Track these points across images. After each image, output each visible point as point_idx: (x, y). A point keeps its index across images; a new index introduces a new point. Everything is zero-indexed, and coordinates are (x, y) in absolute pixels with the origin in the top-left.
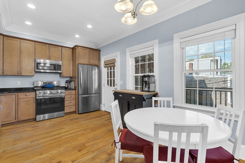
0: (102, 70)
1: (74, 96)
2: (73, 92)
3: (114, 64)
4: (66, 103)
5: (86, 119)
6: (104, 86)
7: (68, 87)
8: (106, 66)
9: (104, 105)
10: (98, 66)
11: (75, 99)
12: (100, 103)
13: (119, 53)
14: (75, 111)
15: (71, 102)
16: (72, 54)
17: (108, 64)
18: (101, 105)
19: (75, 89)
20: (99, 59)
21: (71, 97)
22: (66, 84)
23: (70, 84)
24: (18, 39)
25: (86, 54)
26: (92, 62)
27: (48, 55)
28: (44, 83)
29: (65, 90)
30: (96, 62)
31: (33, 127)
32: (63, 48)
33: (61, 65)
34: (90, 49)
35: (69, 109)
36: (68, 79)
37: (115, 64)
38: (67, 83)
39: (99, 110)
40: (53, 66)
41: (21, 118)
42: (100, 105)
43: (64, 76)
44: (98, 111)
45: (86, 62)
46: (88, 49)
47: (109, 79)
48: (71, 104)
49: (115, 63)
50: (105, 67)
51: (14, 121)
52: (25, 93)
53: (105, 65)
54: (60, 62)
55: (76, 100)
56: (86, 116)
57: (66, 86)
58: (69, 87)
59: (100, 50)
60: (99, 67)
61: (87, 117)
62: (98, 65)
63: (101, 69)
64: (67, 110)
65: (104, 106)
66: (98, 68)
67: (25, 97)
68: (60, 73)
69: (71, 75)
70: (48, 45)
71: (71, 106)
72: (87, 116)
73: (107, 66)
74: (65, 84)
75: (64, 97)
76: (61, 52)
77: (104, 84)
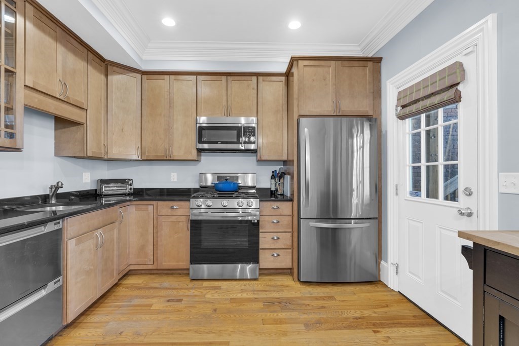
0: (386, 132)
1: (286, 221)
2: (286, 208)
3: (453, 90)
4: (265, 240)
5: (317, 316)
6: (397, 194)
7: (277, 190)
8: (407, 110)
9: (397, 268)
10: (373, 120)
11: (291, 230)
12: (379, 253)
14: (291, 267)
15: (278, 238)
16: (285, 91)
17: (416, 101)
18: (382, 262)
19: (291, 200)
20: (377, 93)
21: (278, 222)
22: (273, 180)
23: (282, 181)
24: (166, 76)
26: (348, 106)
27: (224, 103)
28: (219, 178)
29: (260, 201)
30: (364, 107)
31: (168, 301)
32: (261, 78)
33: (255, 127)
34: (339, 63)
35: (272, 258)
36: (277, 168)
37: (460, 87)
38: (274, 178)
39: (374, 281)
40: (236, 132)
41: (163, 264)
42: (378, 264)
43: (263, 159)
44: (368, 287)
45: (327, 107)
46: (333, 63)
47: (423, 164)
48: (280, 244)
49: (458, 84)
50: (402, 117)
51: (150, 267)
52: (170, 203)
53: (399, 108)
54: (253, 120)
55: (292, 232)
56: (321, 303)
57: (273, 189)
58: (279, 192)
59: (379, 60)
60: (376, 119)
61: (323, 307)
62: (371, 113)
63: (383, 129)
64: (266, 260)
65: (397, 273)
66: (370, 125)
67: (169, 212)
68: (254, 151)
69: (282, 156)
70: (224, 78)
71: (279, 252)
72: (323, 298)
73: (414, 108)
74: (271, 182)
75: (256, 221)
76: (256, 91)
77: (397, 186)
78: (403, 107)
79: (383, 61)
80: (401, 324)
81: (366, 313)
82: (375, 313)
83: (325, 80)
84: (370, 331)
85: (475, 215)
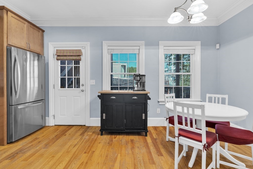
3: (78, 57)
6: (54, 88)
9: (54, 116)
13: (88, 44)
17: (65, 56)
18: (47, 118)
20: (42, 45)
25: (22, 29)
26: (33, 47)
30: (38, 49)
34: (29, 24)
45: (23, 44)
47: (66, 77)
49: (80, 56)
50: (58, 60)
53: (56, 56)
59: (43, 31)
62: (41, 53)
65: (54, 118)
77: (54, 85)
78: (58, 56)
79: (45, 32)
80: (67, 130)
81: (56, 134)
82: (58, 132)
83: (22, 30)
84: (63, 136)
85: (84, 91)
